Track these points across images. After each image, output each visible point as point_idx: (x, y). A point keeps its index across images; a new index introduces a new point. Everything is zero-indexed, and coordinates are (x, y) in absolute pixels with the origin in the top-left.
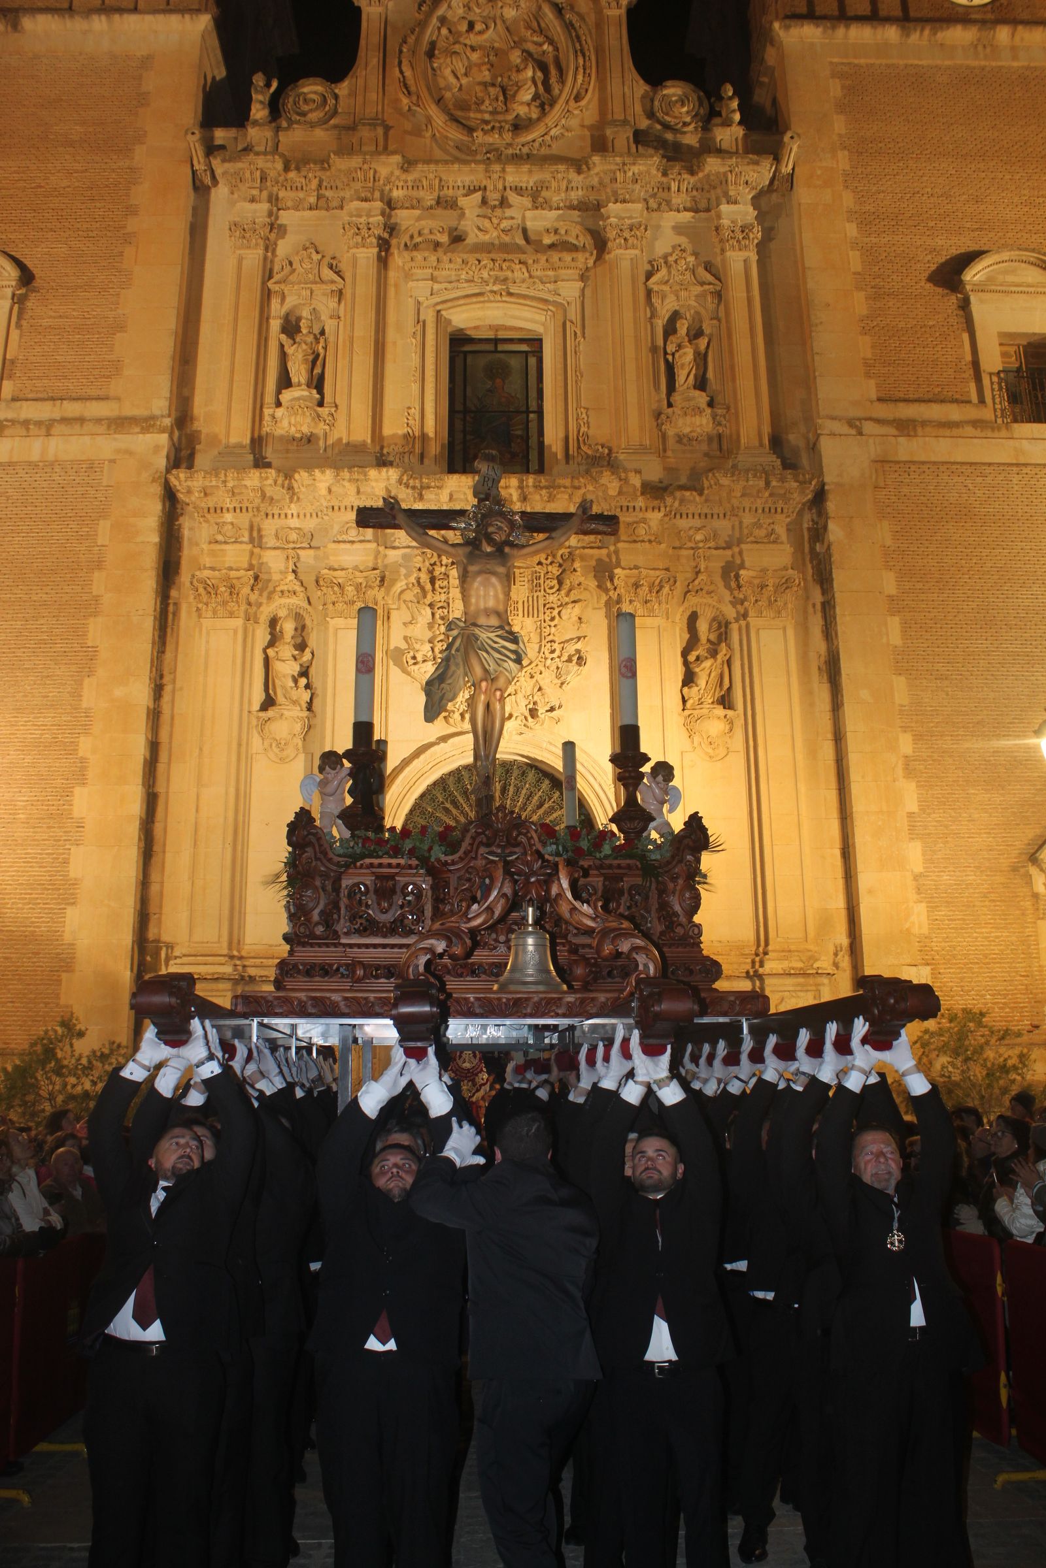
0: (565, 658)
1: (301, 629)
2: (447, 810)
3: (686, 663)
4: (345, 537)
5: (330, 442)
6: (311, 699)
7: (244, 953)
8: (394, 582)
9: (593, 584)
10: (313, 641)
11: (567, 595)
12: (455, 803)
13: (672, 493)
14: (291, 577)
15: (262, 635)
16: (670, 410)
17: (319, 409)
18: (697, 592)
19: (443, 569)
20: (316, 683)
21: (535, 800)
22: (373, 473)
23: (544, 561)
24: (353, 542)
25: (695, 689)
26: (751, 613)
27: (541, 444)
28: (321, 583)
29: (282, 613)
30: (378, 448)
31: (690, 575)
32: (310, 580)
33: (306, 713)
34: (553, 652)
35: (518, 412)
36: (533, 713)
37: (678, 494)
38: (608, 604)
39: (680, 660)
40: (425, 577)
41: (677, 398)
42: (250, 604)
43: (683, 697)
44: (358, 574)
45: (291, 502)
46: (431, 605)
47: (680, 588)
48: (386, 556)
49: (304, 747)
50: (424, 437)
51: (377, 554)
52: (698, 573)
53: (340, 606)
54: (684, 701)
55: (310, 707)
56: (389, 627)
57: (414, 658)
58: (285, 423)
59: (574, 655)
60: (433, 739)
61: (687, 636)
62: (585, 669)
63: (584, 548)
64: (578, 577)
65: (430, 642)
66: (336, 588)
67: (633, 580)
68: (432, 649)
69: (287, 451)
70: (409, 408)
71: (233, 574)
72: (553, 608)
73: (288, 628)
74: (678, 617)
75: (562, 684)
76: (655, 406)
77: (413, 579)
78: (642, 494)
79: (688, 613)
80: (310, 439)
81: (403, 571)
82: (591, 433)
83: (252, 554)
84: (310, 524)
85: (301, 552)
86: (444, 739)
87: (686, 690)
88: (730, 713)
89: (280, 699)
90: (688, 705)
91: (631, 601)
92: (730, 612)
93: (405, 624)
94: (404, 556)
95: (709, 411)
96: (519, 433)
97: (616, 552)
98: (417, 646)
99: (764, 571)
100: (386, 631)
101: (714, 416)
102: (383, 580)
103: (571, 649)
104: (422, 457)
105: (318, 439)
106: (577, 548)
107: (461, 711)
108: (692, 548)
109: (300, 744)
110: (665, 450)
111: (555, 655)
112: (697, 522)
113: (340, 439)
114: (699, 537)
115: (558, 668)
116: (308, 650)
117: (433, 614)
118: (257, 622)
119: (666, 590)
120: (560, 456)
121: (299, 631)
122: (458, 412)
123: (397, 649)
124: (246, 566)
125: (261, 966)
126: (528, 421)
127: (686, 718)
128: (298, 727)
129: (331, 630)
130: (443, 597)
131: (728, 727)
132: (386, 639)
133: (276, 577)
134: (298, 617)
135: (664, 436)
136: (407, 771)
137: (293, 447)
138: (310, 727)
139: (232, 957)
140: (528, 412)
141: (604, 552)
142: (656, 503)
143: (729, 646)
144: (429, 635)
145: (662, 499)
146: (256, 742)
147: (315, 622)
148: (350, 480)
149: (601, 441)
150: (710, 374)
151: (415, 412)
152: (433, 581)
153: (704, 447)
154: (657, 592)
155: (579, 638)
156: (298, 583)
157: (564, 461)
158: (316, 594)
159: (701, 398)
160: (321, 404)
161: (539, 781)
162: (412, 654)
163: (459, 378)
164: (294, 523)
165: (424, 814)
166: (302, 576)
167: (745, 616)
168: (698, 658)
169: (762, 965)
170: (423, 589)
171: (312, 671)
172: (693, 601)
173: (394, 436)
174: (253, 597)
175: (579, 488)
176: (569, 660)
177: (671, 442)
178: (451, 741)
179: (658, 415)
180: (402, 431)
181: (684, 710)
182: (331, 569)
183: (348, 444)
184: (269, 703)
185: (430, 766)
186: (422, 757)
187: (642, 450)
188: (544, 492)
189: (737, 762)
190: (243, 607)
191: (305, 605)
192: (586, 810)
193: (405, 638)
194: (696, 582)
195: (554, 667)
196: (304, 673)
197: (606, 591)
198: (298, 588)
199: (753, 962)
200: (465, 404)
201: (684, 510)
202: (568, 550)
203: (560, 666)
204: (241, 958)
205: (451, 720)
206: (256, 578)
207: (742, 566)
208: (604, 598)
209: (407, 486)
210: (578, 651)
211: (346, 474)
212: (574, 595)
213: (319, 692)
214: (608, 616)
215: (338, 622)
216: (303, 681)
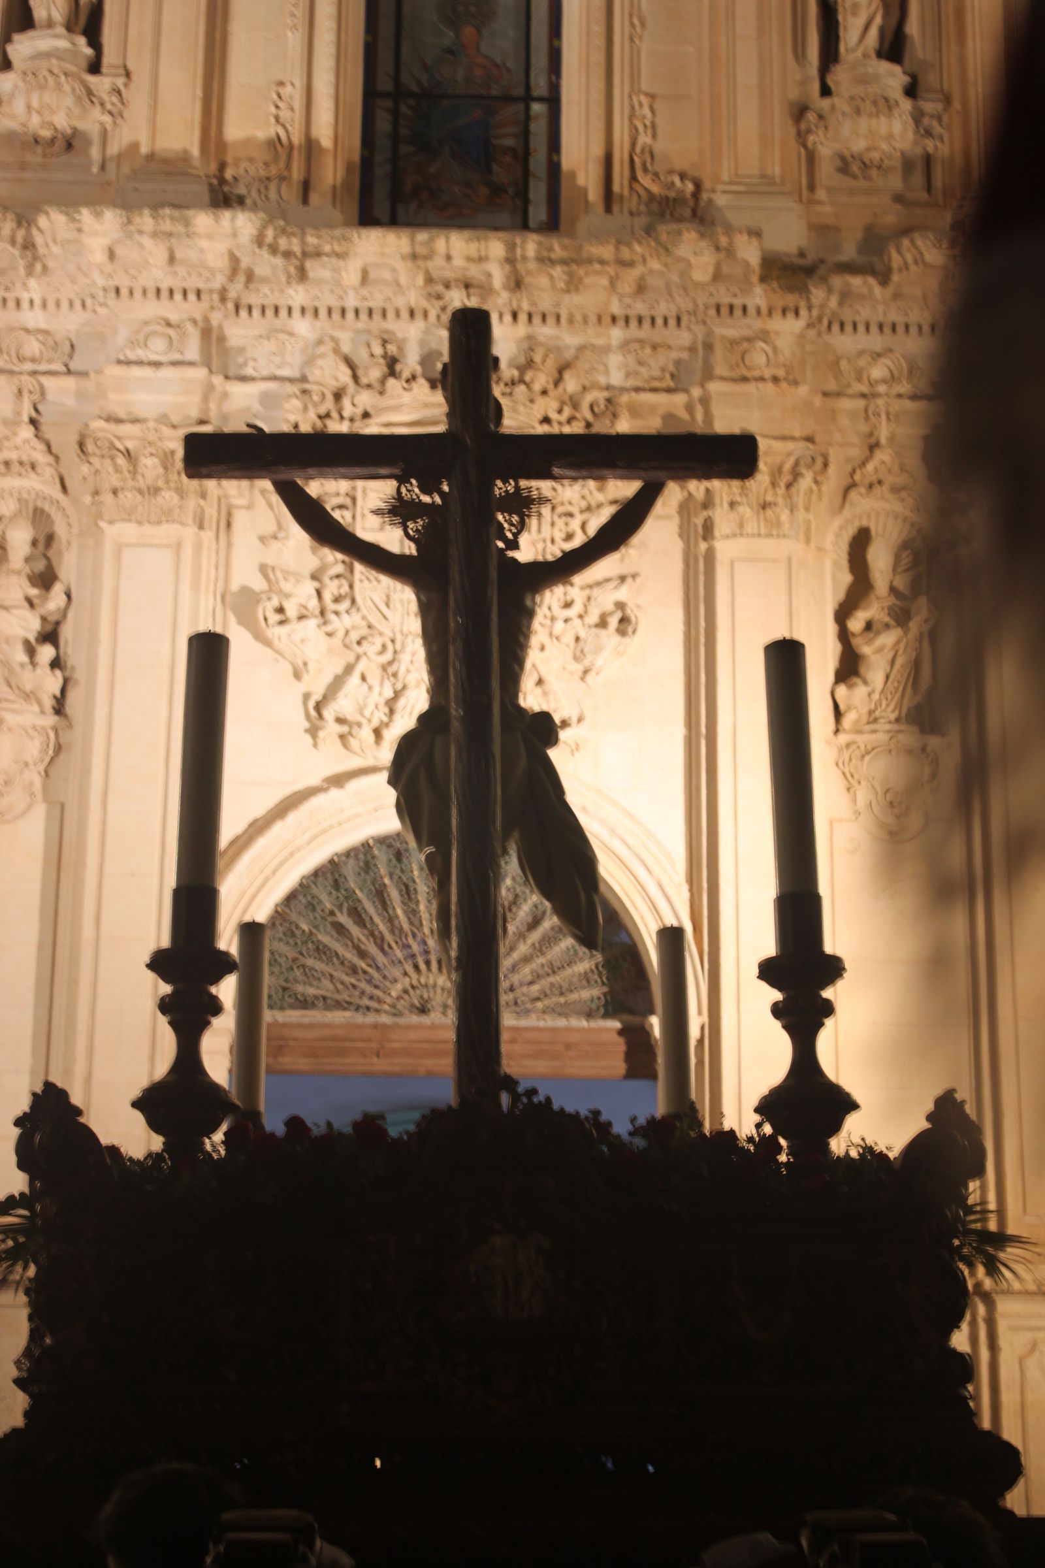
0: (593, 618)
1: (45, 541)
2: (340, 928)
3: (844, 636)
4: (141, 354)
5: (113, 149)
6: (63, 691)
10: (68, 569)
12: (357, 915)
13: (824, 279)
14: (27, 432)
16: (825, 103)
17: (91, 79)
18: (871, 486)
20: (75, 657)
22: (203, 220)
23: (553, 416)
24: (157, 364)
25: (861, 691)
27: (554, 169)
28: (90, 447)
29: (5, 507)
30: (213, 167)
31: (856, 452)
32: (65, 442)
33: (51, 720)
34: (568, 605)
35: (509, 99)
37: (837, 281)
39: (831, 628)
41: (840, 76)
43: (836, 706)
44: (166, 431)
45: (30, 271)
47: (834, 478)
48: (225, 395)
49: (46, 789)
50: (311, 147)
51: (208, 389)
52: (873, 447)
53: (129, 498)
54: (838, 713)
55: (59, 707)
56: (229, 545)
57: (280, 610)
58: (19, 106)
59: (611, 614)
60: (314, 781)
61: (847, 578)
62: (633, 643)
63: (637, 390)
65: (314, 577)
66: (121, 461)
68: (319, 593)
69: (23, 166)
70: (281, 84)
72: (571, 515)
73: (18, 540)
74: (830, 538)
75: (586, 672)
76: (794, 93)
78: (763, 279)
79: (851, 531)
80: (70, 143)
82: (658, 148)
84: (68, 323)
85: (49, 382)
86: (338, 780)
87: (842, 691)
88: (934, 741)
90: (848, 721)
91: (732, 505)
93: (262, 539)
94: (265, 398)
95: (906, 105)
96: (509, 142)
97: (705, 401)
98: (287, 586)
100: (222, 553)
101: (917, 117)
103: (607, 602)
104: (306, 187)
105: (88, 142)
106: (623, 390)
107: (375, 723)
108: (863, 395)
109: (38, 782)
110: (812, 187)
111: (573, 612)
112: (876, 341)
113: (134, 146)
114: (878, 372)
115: (577, 639)
116: (58, 589)
119: (806, 482)
120: (594, 195)
121: (41, 546)
122: (384, 95)
123: (245, 591)
126: (528, 118)
127: (840, 750)
128: (33, 749)
129: (108, 548)
131: (927, 770)
132: (222, 569)
134: (39, 516)
135: (812, 158)
136: (260, 845)
137: (35, 158)
138: (59, 748)
140: (528, 98)
141: (680, 399)
142: (790, 299)
144: (309, 563)
145: (803, 290)
147: (75, 530)
148: (155, 235)
149: (679, 165)
150: (913, 27)
151: (294, 93)
153: (895, 182)
154: (789, 486)
155: (623, 579)
156: (41, 446)
157: (600, 208)
158: (77, 472)
159: (893, 77)
160: (95, 67)
162: (275, 602)
163: (386, 27)
164: (34, 318)
165: (293, 935)
166: (48, 432)
168: (869, 626)
171: (66, 633)
172: (862, 506)
173: (248, 142)
175: (630, 264)
176: (602, 623)
177: (826, 170)
178: (354, 785)
179: (799, 112)
180: (265, 131)
181: (837, 731)
182: (110, 418)
183: (151, 157)
185: (308, 835)
186: (292, 817)
187: (764, 186)
188: (558, 271)
191: (55, 492)
192: (630, 936)
193: (263, 569)
194: (870, 467)
195: (569, 638)
196: (50, 635)
198: (39, 455)
200: (397, 78)
201: (847, 315)
202: (606, 394)
203: (582, 634)
205: (353, 743)
208: (677, 495)
209: (273, 249)
210: (620, 606)
211: (146, 220)
213: (80, 675)
214: (685, 533)
215: (124, 531)
216: (47, 652)
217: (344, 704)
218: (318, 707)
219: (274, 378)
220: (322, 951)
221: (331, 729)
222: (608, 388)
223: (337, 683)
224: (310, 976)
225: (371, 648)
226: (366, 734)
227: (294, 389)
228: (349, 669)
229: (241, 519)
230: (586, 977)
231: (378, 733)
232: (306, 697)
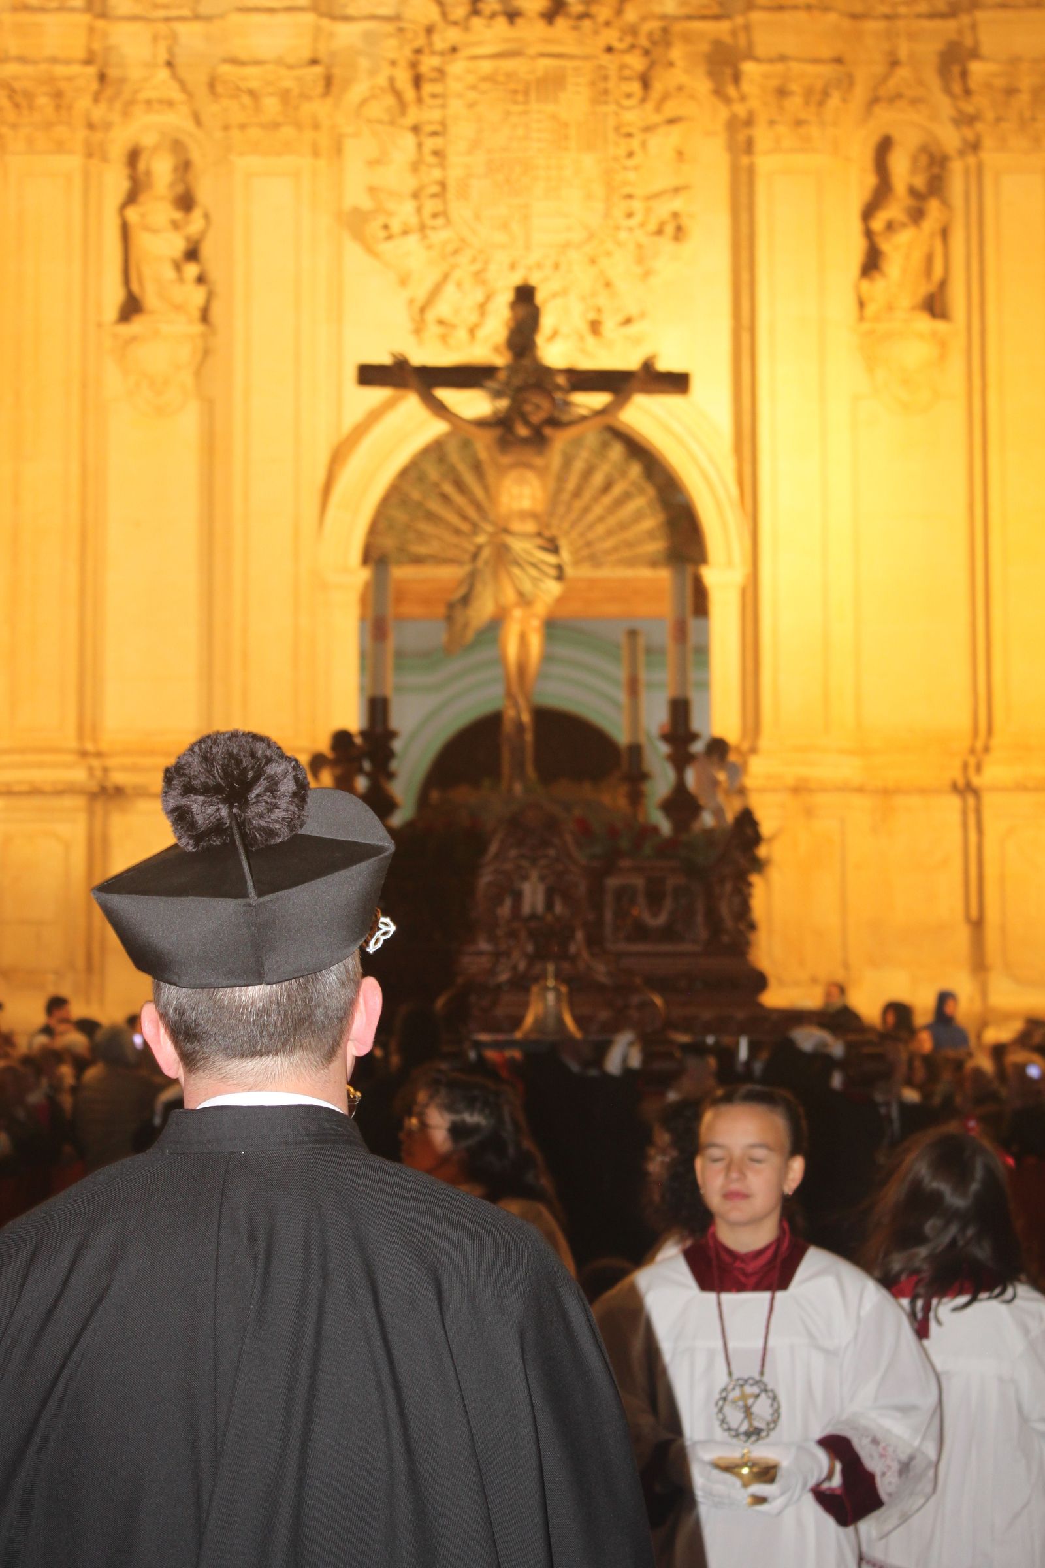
0: (652, 226)
1: (184, 167)
2: (445, 498)
3: (869, 234)
4: (258, 3)
6: (207, 303)
7: (104, 746)
8: (348, 83)
9: (702, 85)
10: (204, 193)
11: (658, 109)
12: (459, 485)
14: (163, 74)
15: (115, 182)
18: (892, 100)
19: (435, 61)
20: (215, 274)
21: (598, 479)
23: (617, 45)
24: (272, 11)
25: (881, 283)
26: (988, 142)
28: (220, 89)
29: (148, 140)
31: (879, 69)
32: (197, 79)
33: (198, 328)
34: (630, 215)
36: (595, 327)
38: (733, 125)
40: (403, 79)
42: (91, 126)
43: (860, 299)
44: (283, 72)
46: (416, 129)
47: (860, 93)
48: (331, 35)
49: (197, 388)
51: (317, 31)
52: (894, 63)
53: (254, 133)
54: (861, 304)
55: (205, 316)
56: (341, 169)
57: (386, 227)
59: (667, 223)
62: (686, 250)
63: (689, 18)
64: (677, 76)
65: (416, 195)
66: (246, 100)
67: (774, 83)
68: (419, 211)
71: (60, 70)
72: (632, 135)
73: (162, 169)
74: (856, 147)
77: (382, 80)
79: (873, 141)
81: (364, 63)
83: (91, 30)
85: (181, 28)
87: (865, 285)
88: (940, 326)
89: (151, 299)
90: (870, 310)
91: (771, 123)
92: (950, 138)
93: (368, 163)
94: (368, 36)
97: (747, 28)
98: (391, 205)
99: (1014, 61)
100: (335, 179)
102: (328, 81)
103: (664, 208)
106: (676, 18)
107: (470, 324)
108: (887, 17)
109: (190, 382)
111: (634, 222)
115: (638, 245)
116: (197, 214)
117: (420, 145)
118: (105, 159)
119: (834, 101)
121: (180, 173)
123: (356, 210)
124: (81, 54)
125: (134, 769)
127: (862, 336)
128: (185, 353)
129: (238, 177)
130: (436, 115)
131: (936, 353)
132: (335, 191)
133: (135, 73)
134: (177, 146)
136: (377, 430)
138: (207, 352)
139: (84, 754)
141: (724, 26)
143: (946, 203)
144: (411, 183)
146: (113, 381)
147: (209, 160)
152: (417, 81)
154: (820, 104)
155: (677, 190)
156: (174, 85)
158: (210, 110)
161: (605, 446)
162: (381, 221)
166: (182, 72)
167: (975, 146)
168: (889, 225)
169: (979, 768)
170: (398, 94)
171: (206, 250)
172: (886, 119)
174: (98, 113)
176: (659, 232)
182: (235, 61)
184: (131, 308)
189: (953, 415)
190: (81, 134)
191: (189, 125)
193: (372, 190)
194: (891, 82)
195: (631, 244)
196: (192, 254)
197: (727, 100)
198: (176, 95)
199: (965, 767)
202: (662, 23)
203: (643, 242)
204: (99, 754)
206: (102, 77)
207: (975, 54)
208: (723, 113)
210: (675, 215)
212: (671, 109)
213: (220, 291)
214: (732, 147)
215: (253, 162)
216: (192, 270)
217: (443, 308)
218: (423, 310)
219: (373, 17)
220: (431, 517)
221: (433, 330)
222: (664, 17)
223: (436, 291)
224: (422, 538)
225: (464, 259)
226: (462, 334)
227: (389, 28)
228: (446, 277)
229: (349, 145)
230: (651, 535)
231: (472, 331)
232: (411, 302)
